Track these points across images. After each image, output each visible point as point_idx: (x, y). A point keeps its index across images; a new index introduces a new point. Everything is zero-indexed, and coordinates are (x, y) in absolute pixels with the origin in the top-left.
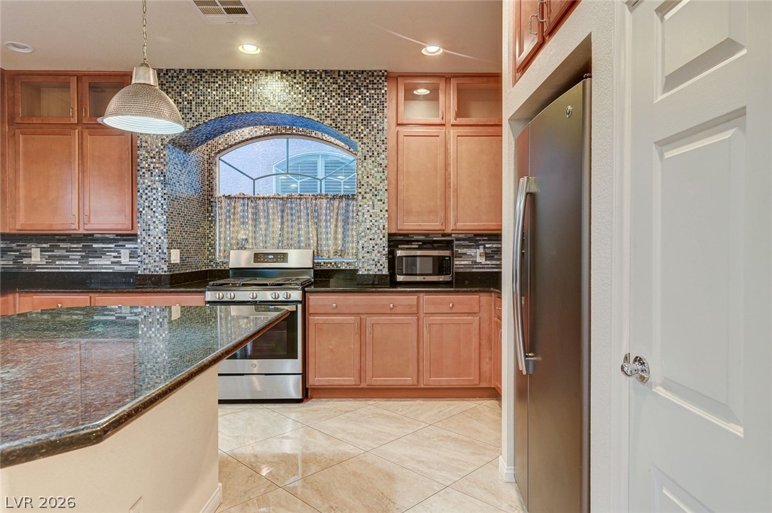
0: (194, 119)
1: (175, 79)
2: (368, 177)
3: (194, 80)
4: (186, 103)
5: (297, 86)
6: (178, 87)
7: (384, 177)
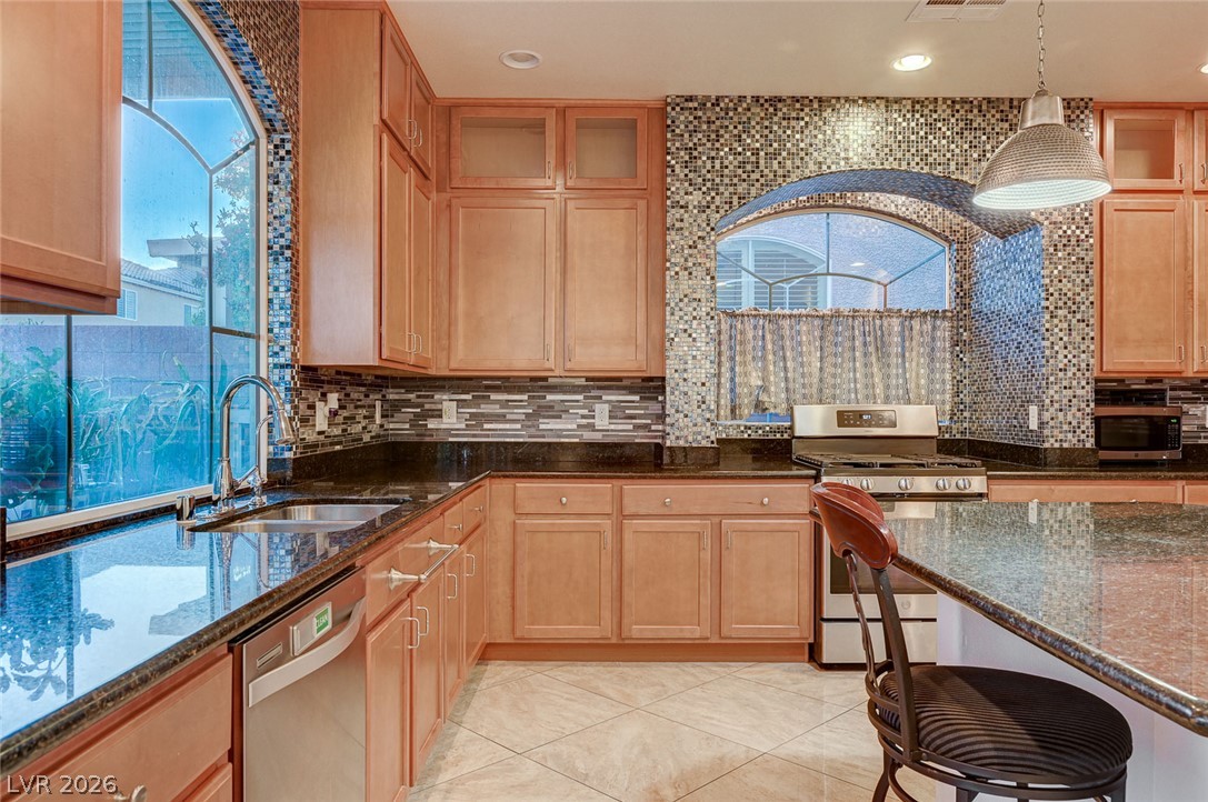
0: (762, 180)
1: (731, 114)
2: (1060, 281)
3: (762, 115)
4: (749, 154)
5: (939, 125)
6: (735, 127)
7: (1087, 281)
